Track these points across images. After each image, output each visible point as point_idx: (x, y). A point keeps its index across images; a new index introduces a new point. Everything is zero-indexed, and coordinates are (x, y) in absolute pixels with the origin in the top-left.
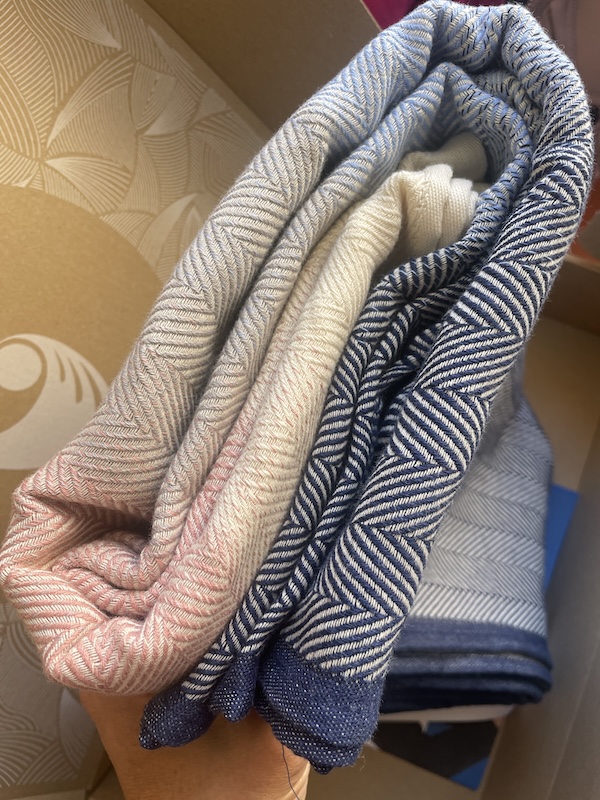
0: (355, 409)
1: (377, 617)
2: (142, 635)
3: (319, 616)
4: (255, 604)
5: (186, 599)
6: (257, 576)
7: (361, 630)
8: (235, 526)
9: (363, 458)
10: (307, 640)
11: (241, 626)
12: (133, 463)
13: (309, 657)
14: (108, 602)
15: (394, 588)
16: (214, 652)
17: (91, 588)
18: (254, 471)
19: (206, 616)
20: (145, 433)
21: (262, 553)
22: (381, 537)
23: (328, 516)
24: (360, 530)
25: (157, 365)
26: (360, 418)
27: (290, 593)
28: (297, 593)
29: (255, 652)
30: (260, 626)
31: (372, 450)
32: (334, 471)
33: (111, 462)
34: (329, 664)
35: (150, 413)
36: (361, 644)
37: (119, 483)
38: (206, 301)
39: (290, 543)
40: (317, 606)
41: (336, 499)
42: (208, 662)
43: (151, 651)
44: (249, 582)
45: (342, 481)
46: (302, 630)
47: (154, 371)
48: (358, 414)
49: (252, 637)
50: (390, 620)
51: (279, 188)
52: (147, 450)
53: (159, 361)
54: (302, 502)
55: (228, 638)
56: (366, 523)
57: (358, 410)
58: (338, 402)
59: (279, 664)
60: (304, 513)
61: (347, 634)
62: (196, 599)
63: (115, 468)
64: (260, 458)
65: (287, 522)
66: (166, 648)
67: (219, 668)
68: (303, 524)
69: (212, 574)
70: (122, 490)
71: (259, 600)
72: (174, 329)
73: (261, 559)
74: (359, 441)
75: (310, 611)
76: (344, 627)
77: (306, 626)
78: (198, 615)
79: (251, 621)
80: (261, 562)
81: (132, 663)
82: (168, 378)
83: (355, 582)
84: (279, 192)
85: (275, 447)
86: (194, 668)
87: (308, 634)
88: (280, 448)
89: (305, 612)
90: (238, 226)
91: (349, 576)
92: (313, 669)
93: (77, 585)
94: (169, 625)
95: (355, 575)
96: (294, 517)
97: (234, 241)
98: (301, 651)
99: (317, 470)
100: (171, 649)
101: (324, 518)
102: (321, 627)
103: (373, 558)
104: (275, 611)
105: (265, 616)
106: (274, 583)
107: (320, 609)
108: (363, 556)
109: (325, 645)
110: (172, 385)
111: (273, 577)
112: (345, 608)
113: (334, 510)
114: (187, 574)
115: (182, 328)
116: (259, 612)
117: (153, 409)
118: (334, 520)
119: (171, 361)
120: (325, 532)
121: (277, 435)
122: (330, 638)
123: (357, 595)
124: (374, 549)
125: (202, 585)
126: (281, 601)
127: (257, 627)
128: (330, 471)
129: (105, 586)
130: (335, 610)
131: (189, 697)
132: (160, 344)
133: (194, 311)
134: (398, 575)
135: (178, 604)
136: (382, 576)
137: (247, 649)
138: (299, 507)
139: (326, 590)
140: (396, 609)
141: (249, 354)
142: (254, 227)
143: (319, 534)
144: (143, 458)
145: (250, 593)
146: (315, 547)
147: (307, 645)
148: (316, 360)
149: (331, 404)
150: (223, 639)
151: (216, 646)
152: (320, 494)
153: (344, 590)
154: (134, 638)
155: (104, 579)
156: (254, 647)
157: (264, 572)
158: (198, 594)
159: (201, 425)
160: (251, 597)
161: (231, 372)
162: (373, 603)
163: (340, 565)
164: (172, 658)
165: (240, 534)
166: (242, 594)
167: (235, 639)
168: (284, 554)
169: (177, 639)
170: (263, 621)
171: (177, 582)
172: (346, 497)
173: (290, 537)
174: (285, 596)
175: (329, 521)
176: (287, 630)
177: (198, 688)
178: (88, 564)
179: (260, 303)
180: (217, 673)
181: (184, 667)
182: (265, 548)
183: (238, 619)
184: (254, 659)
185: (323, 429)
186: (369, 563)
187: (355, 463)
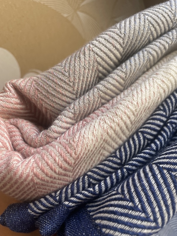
0: (168, 120)
1: (147, 219)
2: (20, 163)
3: (112, 203)
4: (81, 184)
5: (50, 157)
6: (88, 172)
7: (135, 221)
8: (91, 137)
9: (163, 142)
10: (100, 212)
11: (69, 191)
12: (58, 92)
13: (98, 221)
14: (17, 145)
15: (164, 208)
16: (51, 196)
17: (14, 136)
18: (111, 117)
19: (55, 172)
20: (70, 82)
21: (96, 162)
22: (168, 176)
23: (135, 160)
24: (156, 168)
25: (89, 54)
26: (169, 124)
27: (100, 187)
28: (103, 189)
29: (70, 207)
30: (79, 195)
31: (169, 140)
32: (146, 143)
33: (50, 86)
34: (108, 231)
35: (76, 73)
36: (131, 229)
37: (48, 98)
38: (123, 40)
39: (111, 164)
40: (114, 197)
41: (142, 154)
42: (46, 199)
43: (20, 173)
44: (83, 173)
45: (148, 148)
46: (99, 207)
47: (87, 56)
48: (168, 123)
49: (72, 199)
50: (153, 225)
51: (173, 12)
52: (66, 90)
53: (92, 53)
54: (125, 148)
55: (61, 193)
56: (161, 166)
57: (169, 121)
58: (161, 112)
59: (79, 219)
60: (124, 154)
61: (126, 219)
62: (55, 160)
63: (50, 90)
64: (117, 112)
65: (113, 155)
66: (28, 176)
67: (49, 205)
68: (121, 158)
69: (68, 153)
70: (48, 102)
71: (84, 183)
72: (104, 43)
73: (94, 165)
74: (164, 134)
75: (108, 199)
76: (126, 215)
77: (102, 206)
78: (51, 169)
79: (75, 191)
80: (93, 167)
81: (8, 174)
82: (91, 63)
83: (142, 194)
84: (173, 14)
85: (127, 111)
86: (38, 199)
87: (102, 210)
88: (128, 113)
89: (104, 199)
90: (151, 17)
91: (140, 189)
92: (96, 229)
93: (10, 132)
94: (35, 165)
95: (144, 189)
96: (118, 153)
97: (147, 21)
98: (94, 217)
99: (138, 137)
100: (30, 178)
101: (133, 160)
102: (111, 209)
103: (159, 185)
104: (89, 192)
105: (83, 192)
106: (95, 179)
107: (115, 199)
108: (153, 182)
109: (110, 220)
110: (91, 67)
111: (95, 176)
112: (131, 204)
113: (139, 159)
114: (57, 147)
115: (108, 45)
116: (81, 189)
117: (78, 72)
118: (137, 163)
119: (96, 56)
120: (130, 167)
121: (130, 106)
122: (115, 217)
123: (141, 201)
124: (161, 181)
125: (61, 155)
126: (94, 188)
127: (77, 195)
128: (144, 141)
129: (21, 138)
130: (124, 203)
131: (29, 211)
132: (96, 46)
133: (116, 40)
134: (169, 202)
135: (45, 158)
136: (160, 197)
137: (67, 203)
138: (123, 150)
139: (123, 191)
140: (160, 220)
141: (131, 71)
142: (157, 20)
143: (127, 166)
144: (64, 93)
145: (81, 178)
146: (122, 171)
147: (99, 215)
148: (161, 85)
149: (157, 112)
150: (58, 193)
151: (53, 194)
152: (135, 149)
153: (134, 194)
154: (16, 162)
155: (22, 135)
156: (70, 204)
157: (92, 171)
158: (57, 159)
159: (96, 90)
160: (81, 180)
161: (120, 74)
162: (149, 210)
163: (137, 181)
164: (29, 184)
165: (91, 142)
166: (77, 177)
167: (64, 195)
168: (105, 168)
169: (36, 175)
170: (81, 193)
171: (51, 148)
172: (147, 156)
173: (112, 161)
174: (97, 187)
175: (134, 162)
176: (91, 204)
177: (35, 209)
178: (19, 126)
179: (146, 53)
180: (47, 207)
181: (34, 195)
182: (97, 161)
183: (70, 187)
184: (67, 210)
185: (149, 121)
186: (155, 187)
187: (158, 143)
